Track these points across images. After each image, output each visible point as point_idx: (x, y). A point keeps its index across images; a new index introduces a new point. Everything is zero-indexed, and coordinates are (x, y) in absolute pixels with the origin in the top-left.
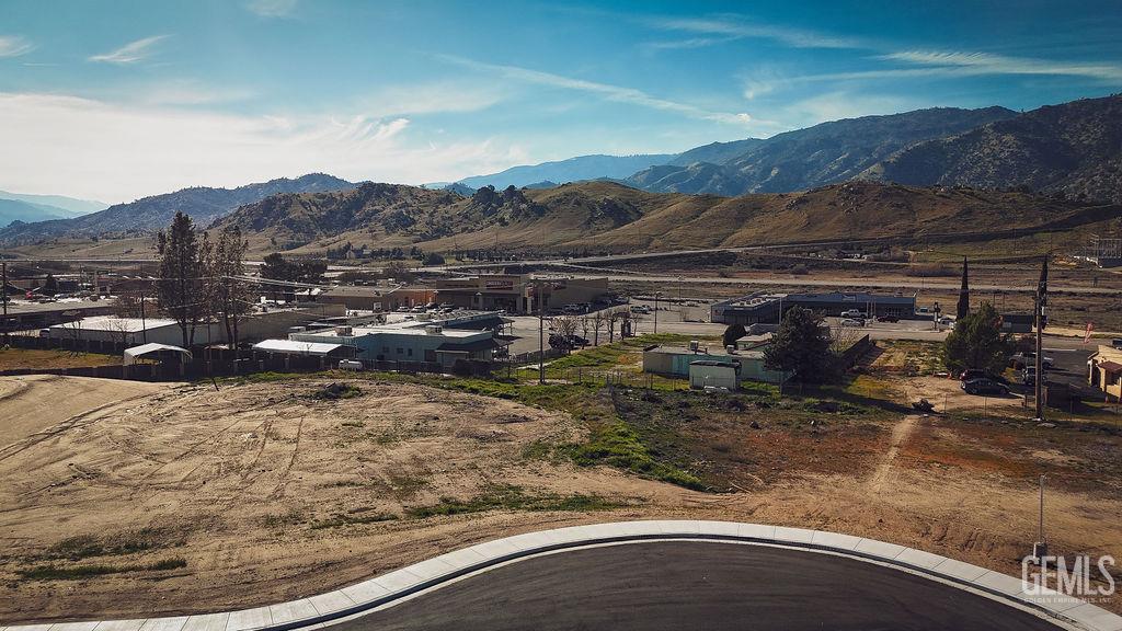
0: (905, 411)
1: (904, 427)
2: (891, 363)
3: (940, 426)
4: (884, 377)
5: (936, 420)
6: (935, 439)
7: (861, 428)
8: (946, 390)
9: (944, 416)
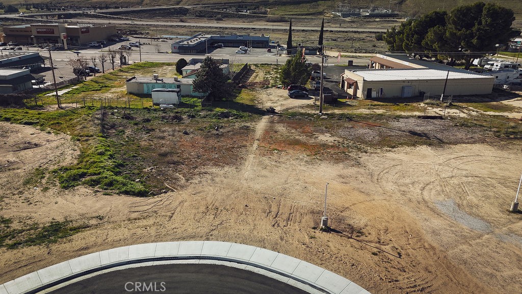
0: (262, 113)
1: (261, 125)
2: (258, 80)
3: (278, 123)
4: (253, 90)
5: (276, 118)
6: (276, 132)
7: (241, 128)
8: (281, 97)
9: (280, 115)
